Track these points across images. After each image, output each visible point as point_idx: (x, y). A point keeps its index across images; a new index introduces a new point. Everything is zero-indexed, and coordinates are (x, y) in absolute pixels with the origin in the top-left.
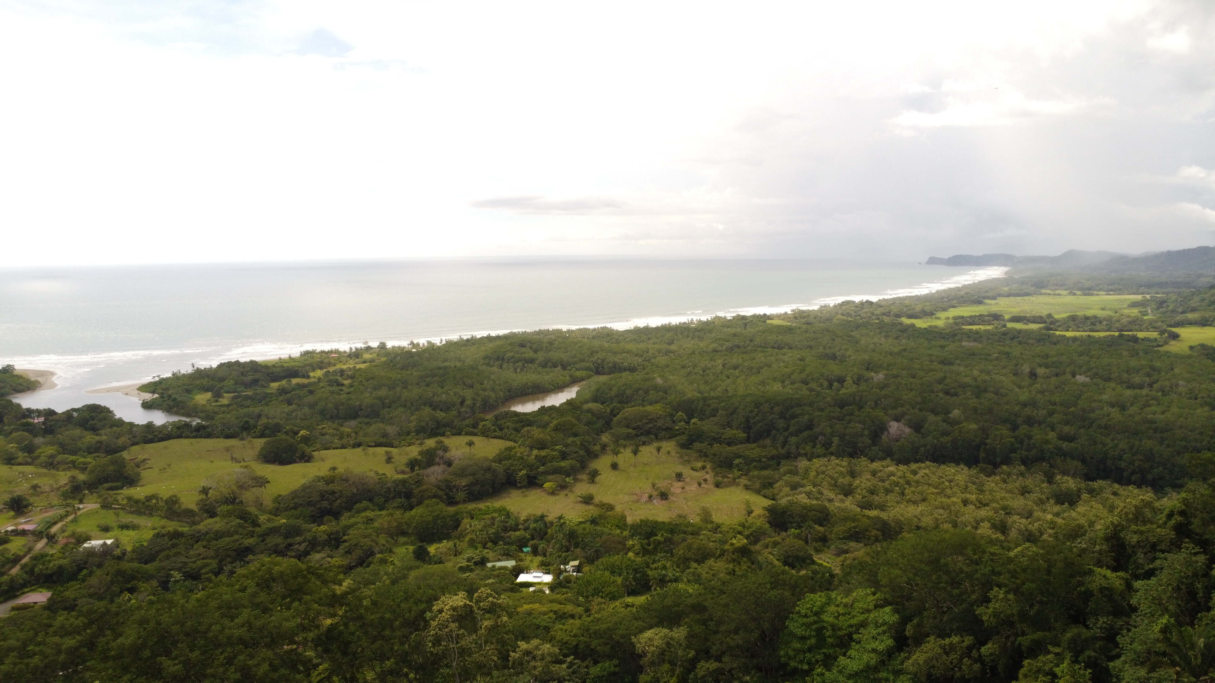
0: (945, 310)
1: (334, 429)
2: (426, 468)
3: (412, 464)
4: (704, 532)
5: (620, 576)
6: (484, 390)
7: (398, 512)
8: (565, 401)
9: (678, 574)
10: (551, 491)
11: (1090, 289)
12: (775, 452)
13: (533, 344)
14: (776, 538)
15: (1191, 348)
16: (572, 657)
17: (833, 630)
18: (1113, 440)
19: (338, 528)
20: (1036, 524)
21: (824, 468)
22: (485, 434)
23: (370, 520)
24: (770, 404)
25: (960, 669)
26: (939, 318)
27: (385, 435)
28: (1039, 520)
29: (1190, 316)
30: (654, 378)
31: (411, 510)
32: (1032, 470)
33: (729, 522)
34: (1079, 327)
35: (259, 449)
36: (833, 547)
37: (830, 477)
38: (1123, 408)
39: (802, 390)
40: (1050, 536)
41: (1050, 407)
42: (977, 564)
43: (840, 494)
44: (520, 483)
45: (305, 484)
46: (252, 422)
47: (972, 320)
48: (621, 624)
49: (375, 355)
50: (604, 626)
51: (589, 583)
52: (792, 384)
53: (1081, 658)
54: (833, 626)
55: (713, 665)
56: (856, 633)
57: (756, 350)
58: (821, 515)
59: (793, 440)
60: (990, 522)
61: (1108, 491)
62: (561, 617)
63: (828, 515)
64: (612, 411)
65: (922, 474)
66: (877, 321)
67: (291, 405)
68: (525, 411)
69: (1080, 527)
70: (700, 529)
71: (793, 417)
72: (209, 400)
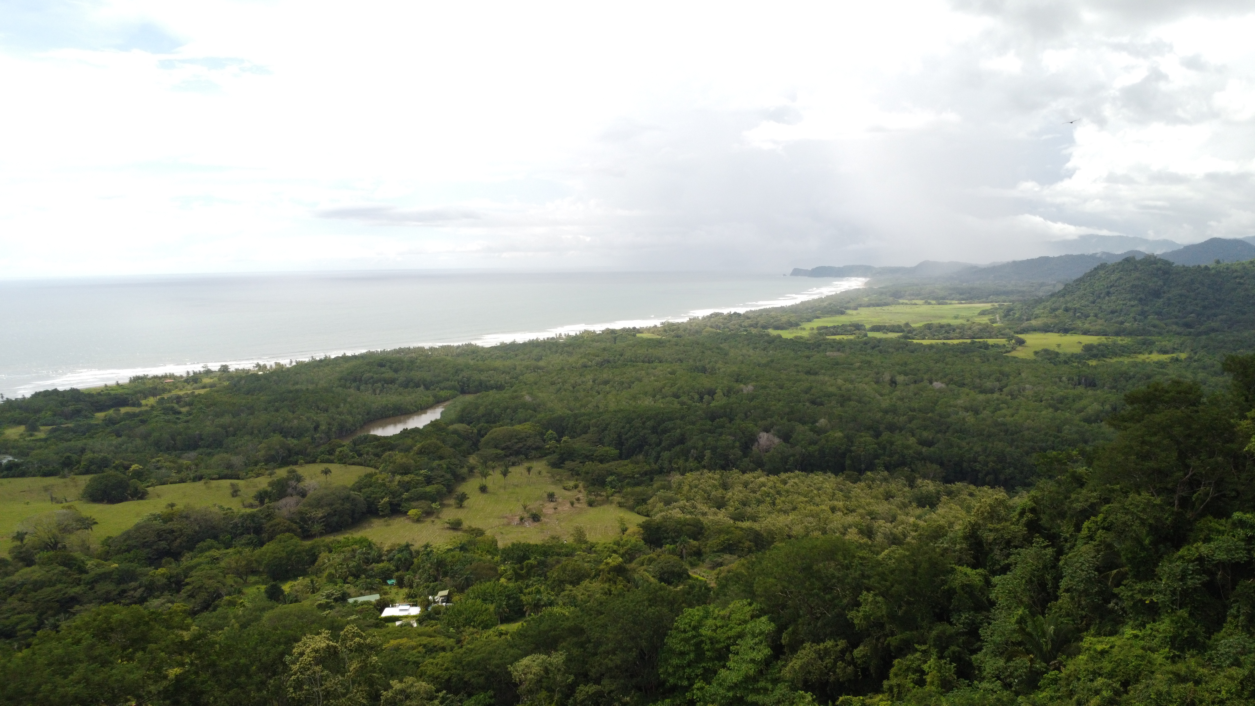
0: (809, 320)
1: (170, 462)
2: (278, 500)
3: (262, 497)
4: (579, 553)
5: (492, 603)
6: (340, 414)
7: (247, 550)
8: (429, 422)
9: (553, 598)
10: (416, 518)
11: (944, 298)
12: (647, 468)
13: (393, 363)
14: (652, 555)
15: (1036, 353)
16: (444, 692)
17: (712, 643)
18: (968, 444)
19: (179, 570)
20: (900, 528)
21: (697, 482)
22: (343, 460)
23: (215, 560)
24: (642, 419)
25: (834, 672)
26: (804, 329)
27: (230, 466)
28: (903, 523)
29: (1034, 322)
30: (523, 396)
31: (262, 546)
32: (895, 475)
33: (603, 541)
34: (934, 335)
35: (83, 487)
36: (707, 560)
37: (703, 490)
38: (976, 412)
39: (673, 404)
40: (913, 538)
41: (910, 413)
42: (848, 569)
43: (713, 507)
44: (382, 511)
45: (138, 524)
46: (75, 457)
47: (835, 330)
48: (495, 653)
49: (216, 379)
50: (478, 657)
51: (460, 613)
52: (663, 398)
53: (946, 653)
54: (711, 639)
55: (592, 688)
56: (733, 645)
57: (626, 365)
58: (695, 529)
59: (666, 454)
60: (857, 528)
61: (966, 492)
62: (431, 650)
63: (702, 528)
64: (479, 431)
65: (792, 483)
66: (745, 333)
67: (120, 436)
68: (386, 435)
69: (941, 527)
70: (575, 550)
71: (665, 431)
72: (22, 435)
